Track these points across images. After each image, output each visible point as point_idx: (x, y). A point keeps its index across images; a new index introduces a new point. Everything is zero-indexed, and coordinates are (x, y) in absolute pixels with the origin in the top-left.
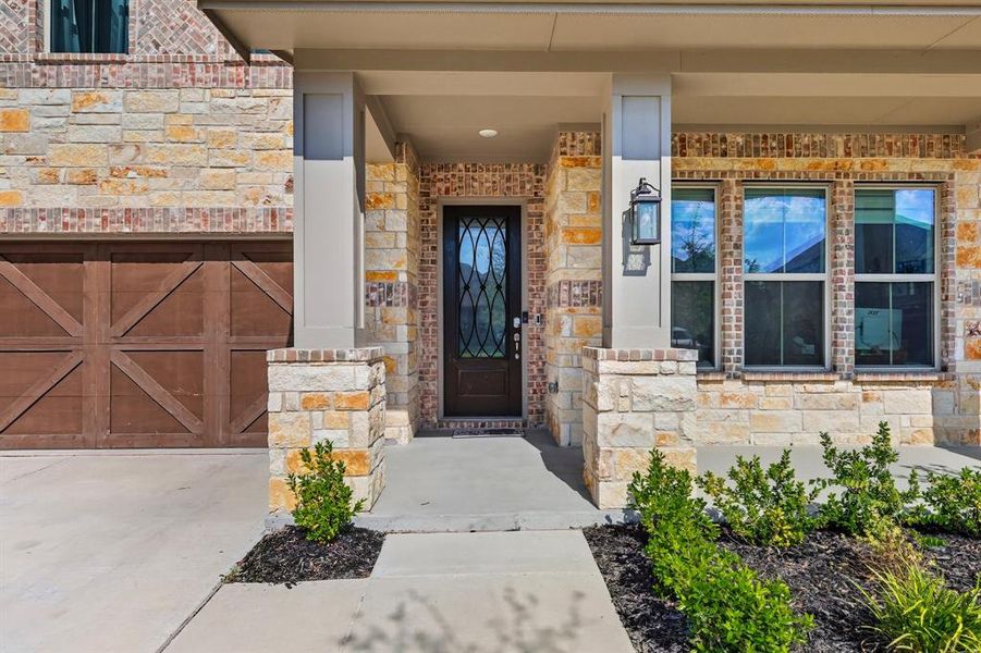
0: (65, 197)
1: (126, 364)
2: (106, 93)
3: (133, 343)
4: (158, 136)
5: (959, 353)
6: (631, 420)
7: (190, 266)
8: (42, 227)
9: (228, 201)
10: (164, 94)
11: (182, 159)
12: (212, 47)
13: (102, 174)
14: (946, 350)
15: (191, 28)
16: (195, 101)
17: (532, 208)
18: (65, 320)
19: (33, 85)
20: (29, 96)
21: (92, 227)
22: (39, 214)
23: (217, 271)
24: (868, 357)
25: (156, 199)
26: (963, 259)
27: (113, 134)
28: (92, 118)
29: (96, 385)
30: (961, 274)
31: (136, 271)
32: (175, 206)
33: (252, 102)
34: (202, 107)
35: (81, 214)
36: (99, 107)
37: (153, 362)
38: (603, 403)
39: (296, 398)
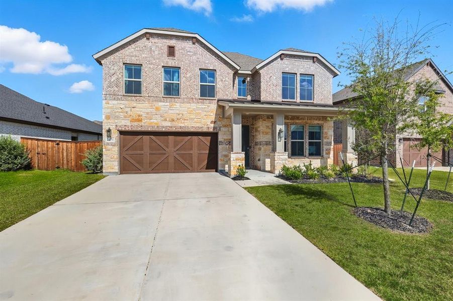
0: (168, 124)
1: (177, 156)
2: (177, 104)
3: (178, 152)
4: (186, 112)
5: (324, 154)
6: (280, 162)
7: (189, 137)
8: (164, 130)
9: (198, 125)
10: (188, 104)
11: (191, 117)
12: (197, 96)
13: (175, 119)
14: (323, 154)
15: (193, 92)
16: (193, 106)
17: (252, 126)
18: (165, 148)
19: (161, 101)
20: (160, 104)
21: (174, 130)
22: (163, 127)
23: (195, 138)
24: (311, 154)
25: (186, 124)
26: (325, 138)
27: (178, 112)
28: (173, 109)
29: (171, 160)
30: (325, 140)
31: (179, 138)
32: (189, 126)
33: (204, 106)
34: (195, 107)
35: (171, 127)
36: (175, 106)
37: (182, 156)
38: (276, 159)
39: (235, 159)
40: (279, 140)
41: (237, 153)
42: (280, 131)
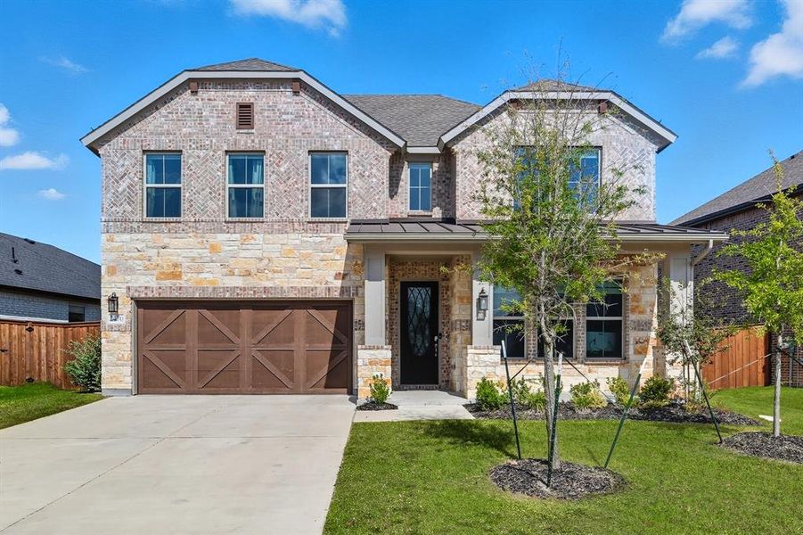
0: (237, 282)
1: (259, 356)
2: (255, 236)
3: (262, 347)
4: (278, 254)
5: (631, 351)
6: (479, 369)
7: (287, 312)
8: (227, 295)
9: (308, 283)
10: (280, 236)
11: (289, 265)
12: (302, 215)
13: (254, 271)
15: (293, 206)
16: (294, 239)
17: (444, 284)
18: (231, 336)
19: (222, 231)
20: (221, 237)
21: (250, 295)
22: (226, 289)
23: (300, 314)
25: (278, 282)
26: (633, 311)
27: (259, 254)
28: (249, 247)
29: (246, 365)
30: (633, 317)
31: (264, 314)
32: (285, 286)
33: (320, 239)
34: (297, 242)
35: (245, 289)
36: (252, 242)
37: (272, 355)
38: (469, 363)
39: (367, 361)
40: (481, 316)
41: (373, 348)
42: (483, 296)
